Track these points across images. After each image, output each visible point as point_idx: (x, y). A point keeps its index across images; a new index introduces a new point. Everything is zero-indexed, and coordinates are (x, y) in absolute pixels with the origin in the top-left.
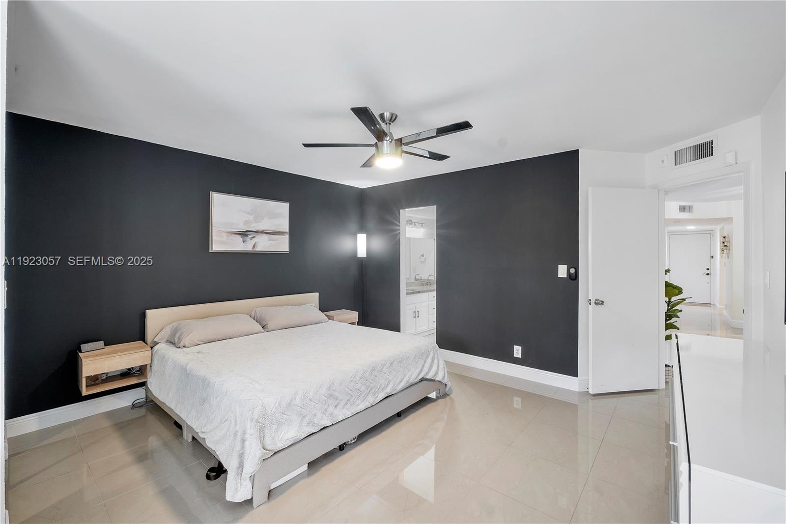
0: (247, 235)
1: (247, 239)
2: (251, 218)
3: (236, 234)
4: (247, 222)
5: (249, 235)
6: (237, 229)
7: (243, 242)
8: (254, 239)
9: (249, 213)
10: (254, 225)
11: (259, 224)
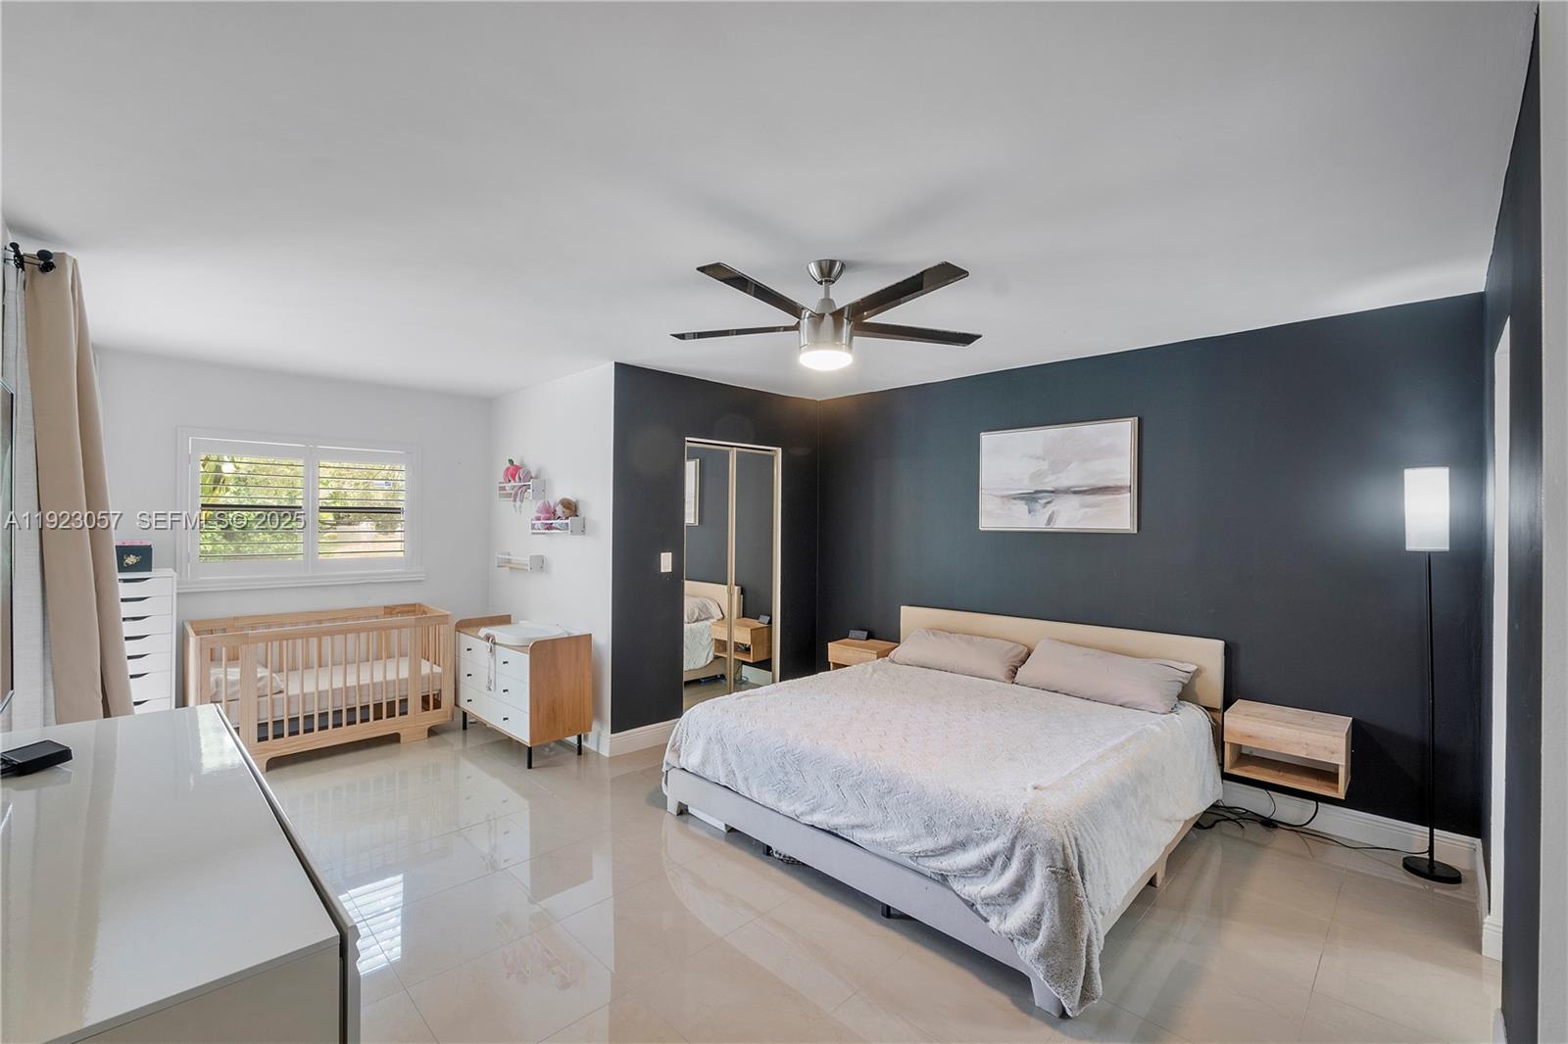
0: (1035, 500)
1: (1038, 506)
2: (1045, 465)
3: (1015, 499)
4: (1037, 475)
5: (1040, 498)
6: (1020, 489)
7: (1030, 513)
8: (1049, 505)
9: (1038, 458)
10: (1051, 478)
11: (1059, 475)
